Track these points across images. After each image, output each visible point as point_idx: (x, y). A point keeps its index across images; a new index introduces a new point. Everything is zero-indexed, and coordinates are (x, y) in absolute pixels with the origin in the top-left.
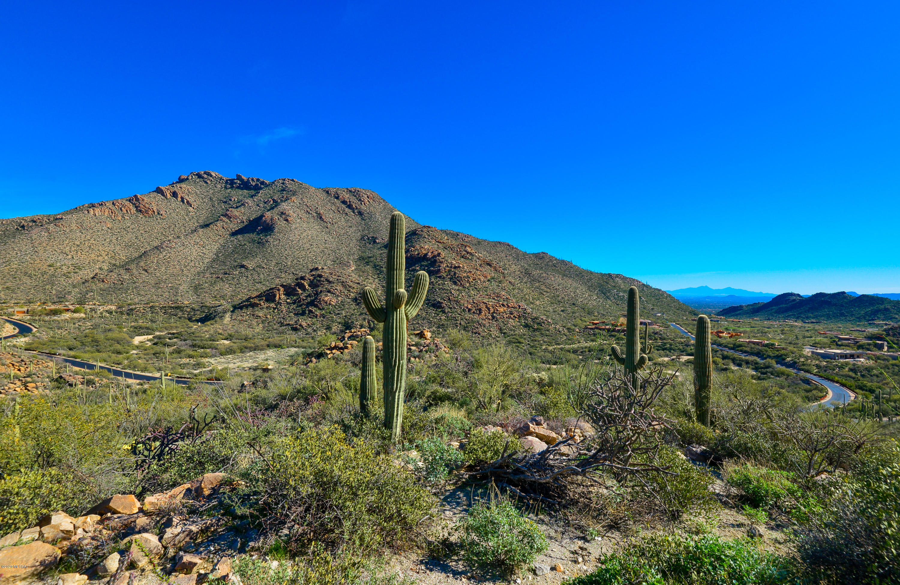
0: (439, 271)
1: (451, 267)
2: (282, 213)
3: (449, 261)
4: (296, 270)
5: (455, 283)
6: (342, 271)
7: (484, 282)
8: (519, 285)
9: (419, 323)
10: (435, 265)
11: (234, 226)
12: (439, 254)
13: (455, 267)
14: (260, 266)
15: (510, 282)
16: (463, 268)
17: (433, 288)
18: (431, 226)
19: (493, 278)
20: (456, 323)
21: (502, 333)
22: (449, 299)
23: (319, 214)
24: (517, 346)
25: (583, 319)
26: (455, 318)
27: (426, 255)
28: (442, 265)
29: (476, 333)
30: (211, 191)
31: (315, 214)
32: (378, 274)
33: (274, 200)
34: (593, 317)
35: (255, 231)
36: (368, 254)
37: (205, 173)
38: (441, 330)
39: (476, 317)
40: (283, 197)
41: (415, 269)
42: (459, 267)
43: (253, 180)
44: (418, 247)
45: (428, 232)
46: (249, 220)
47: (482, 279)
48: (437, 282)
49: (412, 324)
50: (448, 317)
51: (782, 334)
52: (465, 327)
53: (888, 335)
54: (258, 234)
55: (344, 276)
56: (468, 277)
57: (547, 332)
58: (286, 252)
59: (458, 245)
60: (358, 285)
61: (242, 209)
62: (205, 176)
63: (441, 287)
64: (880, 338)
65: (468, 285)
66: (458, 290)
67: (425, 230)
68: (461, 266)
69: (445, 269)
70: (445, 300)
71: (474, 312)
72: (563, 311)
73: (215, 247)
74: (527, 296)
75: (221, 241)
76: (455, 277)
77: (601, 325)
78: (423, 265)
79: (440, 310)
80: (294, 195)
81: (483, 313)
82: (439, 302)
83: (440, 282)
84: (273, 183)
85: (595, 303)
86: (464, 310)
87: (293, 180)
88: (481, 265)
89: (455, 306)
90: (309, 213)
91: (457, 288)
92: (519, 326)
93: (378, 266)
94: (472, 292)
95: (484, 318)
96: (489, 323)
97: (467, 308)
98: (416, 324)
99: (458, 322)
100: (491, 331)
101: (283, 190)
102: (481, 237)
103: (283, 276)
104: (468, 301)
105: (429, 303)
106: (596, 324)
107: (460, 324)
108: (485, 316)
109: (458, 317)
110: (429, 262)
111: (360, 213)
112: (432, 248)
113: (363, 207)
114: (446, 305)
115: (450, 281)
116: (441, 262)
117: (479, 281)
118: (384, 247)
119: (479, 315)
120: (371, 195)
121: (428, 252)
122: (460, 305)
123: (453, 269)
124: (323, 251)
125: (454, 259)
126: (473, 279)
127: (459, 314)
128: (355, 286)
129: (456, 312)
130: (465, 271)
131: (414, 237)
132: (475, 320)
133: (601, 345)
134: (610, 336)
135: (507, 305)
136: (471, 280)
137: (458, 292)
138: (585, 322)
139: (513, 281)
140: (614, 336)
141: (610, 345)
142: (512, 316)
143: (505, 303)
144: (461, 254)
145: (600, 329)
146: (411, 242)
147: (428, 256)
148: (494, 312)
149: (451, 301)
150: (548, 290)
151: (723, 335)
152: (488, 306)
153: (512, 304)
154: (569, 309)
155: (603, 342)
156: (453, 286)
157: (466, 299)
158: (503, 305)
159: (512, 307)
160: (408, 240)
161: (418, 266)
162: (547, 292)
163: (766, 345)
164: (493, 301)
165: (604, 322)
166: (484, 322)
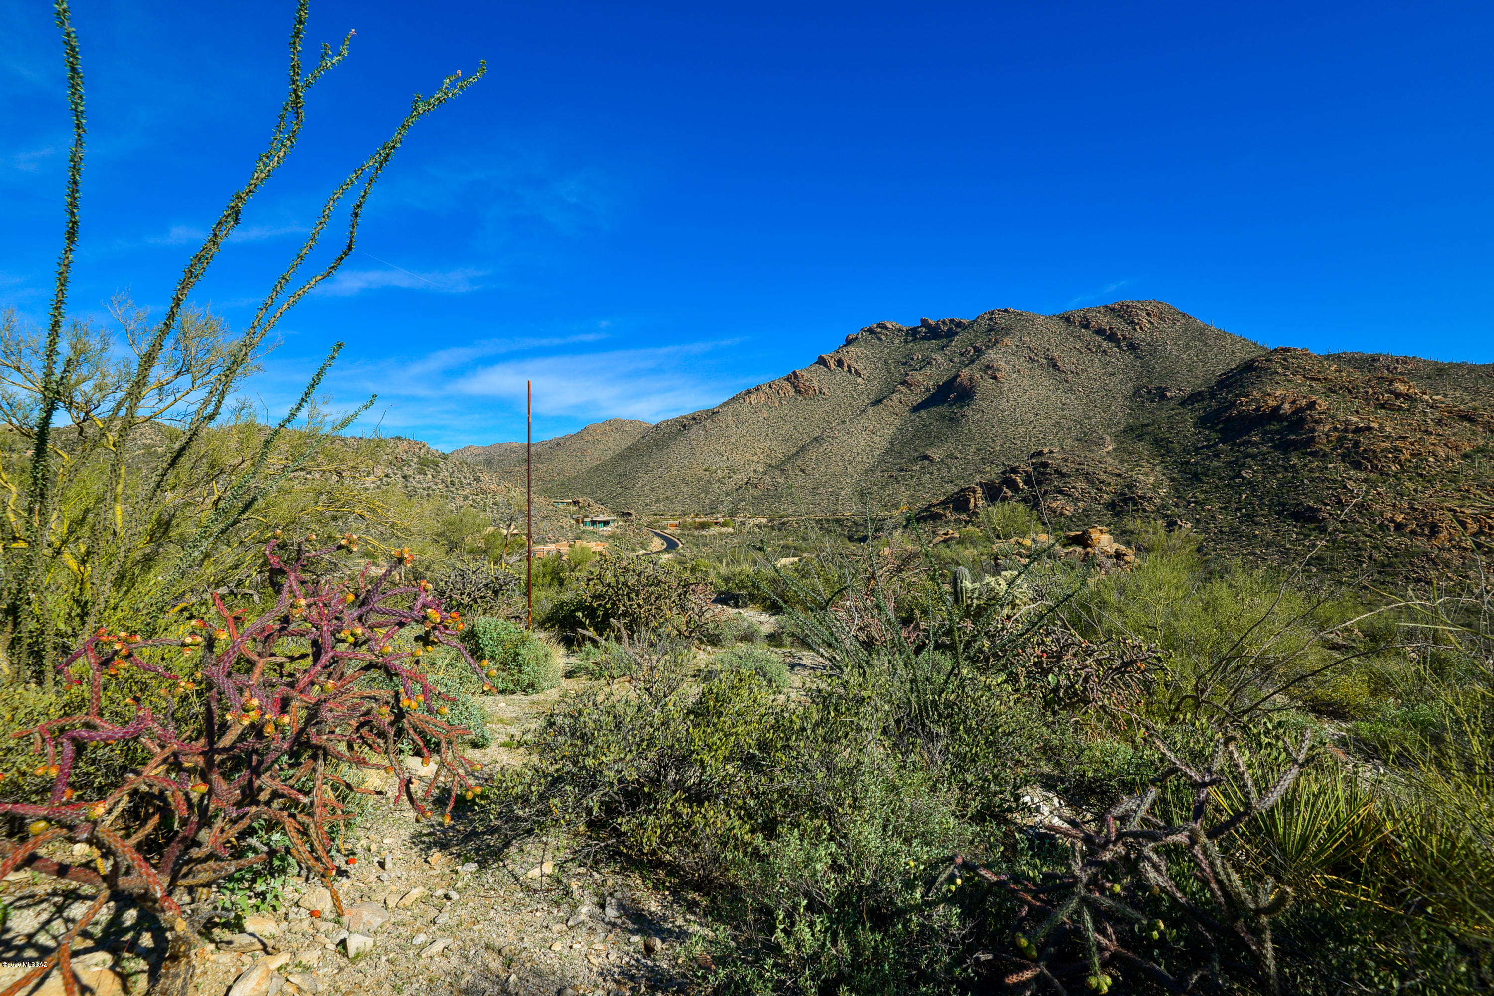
0: (1311, 440)
1: (1346, 430)
2: (988, 367)
3: (1341, 417)
4: (1009, 459)
5: (1357, 466)
6: (1088, 454)
9: (1255, 554)
10: (1302, 428)
11: (916, 398)
12: (1312, 405)
13: (1357, 430)
14: (951, 456)
16: (1382, 429)
17: (1293, 477)
18: (1293, 347)
19: (1480, 451)
20: (1359, 555)
22: (1339, 502)
23: (1052, 359)
26: (1356, 543)
27: (1279, 407)
28: (1320, 428)
29: (1418, 580)
30: (887, 351)
31: (1044, 361)
32: (1162, 456)
33: (975, 348)
35: (946, 401)
36: (1145, 419)
37: (879, 325)
38: (1314, 570)
39: (1420, 542)
40: (990, 341)
41: (1250, 441)
42: (1369, 428)
43: (944, 322)
44: (1257, 394)
45: (1285, 360)
46: (938, 386)
47: (1443, 453)
48: (1306, 465)
50: (1334, 541)
54: (950, 406)
55: (1091, 463)
56: (1396, 449)
58: (994, 430)
59: (1369, 381)
60: (1119, 479)
61: (928, 371)
62: (879, 330)
63: (1317, 475)
65: (1395, 468)
66: (1365, 481)
67: (1277, 358)
68: (1374, 425)
69: (1327, 435)
70: (1326, 504)
71: (1413, 532)
73: (890, 431)
75: (898, 422)
76: (1356, 453)
78: (1270, 432)
79: (1312, 526)
80: (1007, 334)
81: (1443, 535)
82: (1310, 509)
83: (1314, 466)
84: (975, 321)
86: (1382, 527)
87: (1006, 311)
89: (1356, 516)
90: (1033, 360)
91: (1362, 476)
93: (1162, 440)
94: (1409, 484)
95: (1447, 544)
96: (1463, 558)
97: (1392, 520)
98: (1248, 554)
99: (1365, 554)
100: (1467, 577)
101: (989, 330)
102: (1444, 359)
103: (988, 469)
104: (1394, 505)
105: (1283, 511)
107: (1370, 558)
108: (1450, 541)
109: (1364, 542)
110: (1285, 423)
111: (1133, 347)
112: (1291, 393)
113: (1139, 334)
114: (1330, 514)
115: (1343, 461)
116: (1316, 422)
117: (1431, 459)
118: (1183, 403)
119: (1429, 539)
120: (1156, 310)
121: (1283, 403)
122: (1372, 515)
123: (1350, 435)
124: (1058, 423)
125: (1357, 412)
126: (1412, 455)
127: (1366, 536)
128: (1112, 480)
129: (1358, 530)
130: (1387, 437)
131: (1249, 375)
132: (1415, 549)
136: (1406, 456)
137: (1364, 487)
144: (1377, 399)
146: (1240, 386)
147: (1281, 412)
148: (1480, 532)
149: (1343, 505)
152: (1461, 517)
156: (1351, 473)
157: (1389, 501)
160: (1233, 383)
161: (1256, 435)
164: (1478, 504)
166: (1445, 555)
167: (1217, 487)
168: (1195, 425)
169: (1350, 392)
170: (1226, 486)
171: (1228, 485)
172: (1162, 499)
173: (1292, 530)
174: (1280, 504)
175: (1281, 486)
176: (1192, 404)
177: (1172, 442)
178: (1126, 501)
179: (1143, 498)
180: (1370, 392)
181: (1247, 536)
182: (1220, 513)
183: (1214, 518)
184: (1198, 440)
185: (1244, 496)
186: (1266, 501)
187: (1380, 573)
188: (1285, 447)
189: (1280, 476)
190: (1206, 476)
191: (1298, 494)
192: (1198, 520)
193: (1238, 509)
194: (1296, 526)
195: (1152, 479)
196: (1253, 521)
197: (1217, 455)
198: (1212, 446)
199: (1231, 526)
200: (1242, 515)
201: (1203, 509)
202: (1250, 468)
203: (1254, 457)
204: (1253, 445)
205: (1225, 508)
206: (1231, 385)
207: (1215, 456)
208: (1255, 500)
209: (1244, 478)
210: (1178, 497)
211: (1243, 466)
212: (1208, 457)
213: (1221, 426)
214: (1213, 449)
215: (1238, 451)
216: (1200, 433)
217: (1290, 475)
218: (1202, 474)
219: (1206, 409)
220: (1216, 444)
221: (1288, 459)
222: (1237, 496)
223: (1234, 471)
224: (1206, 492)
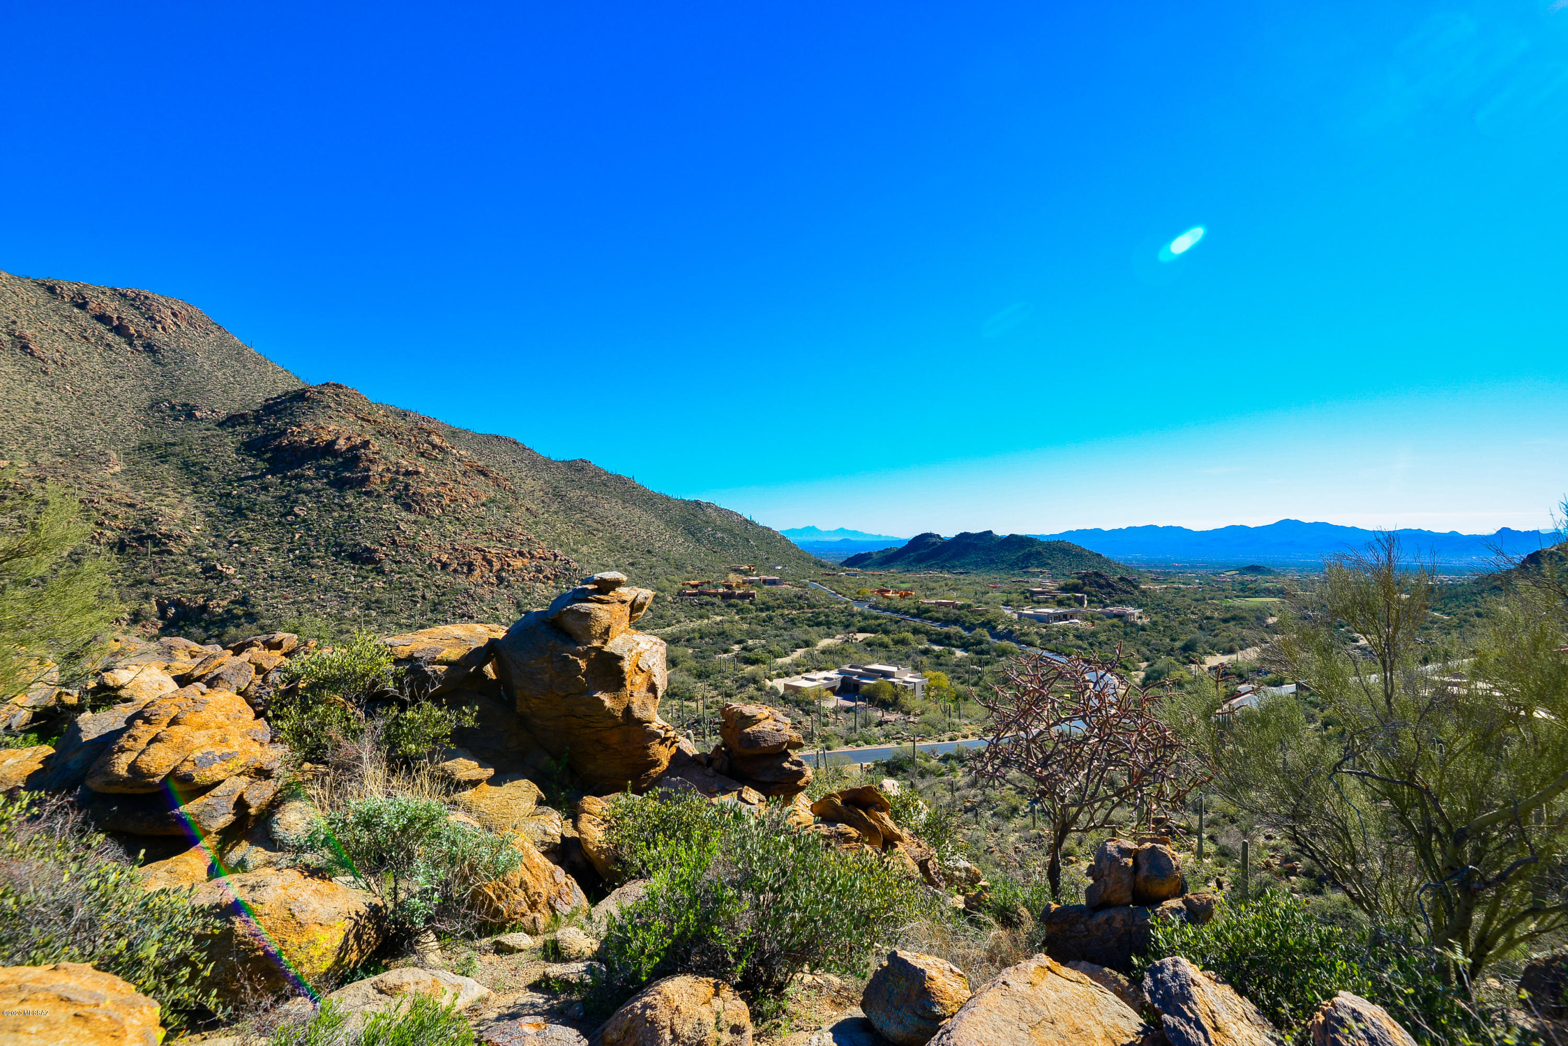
0: (366, 479)
1: (397, 472)
3: (393, 459)
5: (408, 508)
6: (79, 473)
8: (546, 515)
9: (312, 601)
10: (357, 467)
12: (366, 444)
13: (407, 473)
15: (528, 509)
16: (427, 475)
17: (350, 517)
18: (344, 384)
19: (493, 501)
20: (414, 596)
22: (394, 543)
25: (671, 577)
26: (410, 584)
27: (333, 443)
28: (374, 468)
32: (195, 484)
34: (687, 575)
36: (167, 437)
38: (374, 614)
39: (461, 580)
41: (303, 476)
42: (417, 473)
44: (309, 425)
45: (337, 395)
47: (471, 500)
48: (361, 505)
49: (293, 603)
50: (391, 583)
52: (435, 604)
53: (1085, 584)
56: (439, 494)
59: (412, 429)
60: (131, 511)
63: (372, 515)
64: (1075, 588)
65: (438, 511)
66: (415, 522)
67: (328, 391)
68: (421, 470)
69: (381, 476)
70: (383, 545)
71: (455, 571)
72: (632, 564)
74: (563, 537)
77: (708, 586)
78: (324, 467)
79: (370, 567)
81: (477, 573)
82: (367, 549)
83: (369, 505)
85: (683, 550)
86: (430, 566)
88: (465, 474)
89: (409, 556)
91: (412, 517)
93: (194, 465)
94: (449, 527)
95: (480, 581)
96: (492, 592)
97: (439, 561)
99: (419, 593)
100: (496, 609)
104: (440, 547)
105: (340, 552)
106: (696, 586)
107: (424, 597)
108: (481, 578)
109: (417, 582)
111: (150, 348)
112: (346, 431)
113: (159, 334)
114: (387, 555)
115: (396, 503)
116: (371, 461)
117: (464, 506)
118: (221, 425)
119: (467, 576)
120: (184, 312)
121: (338, 438)
122: (422, 555)
123: (401, 478)
124: (27, 428)
125: (403, 457)
126: (450, 500)
127: (419, 576)
128: (120, 511)
129: (411, 571)
130: (432, 483)
131: (300, 404)
132: (458, 586)
133: (717, 624)
134: (729, 606)
135: (529, 553)
136: (446, 501)
137: (415, 528)
138: (676, 583)
139: (533, 507)
140: (735, 606)
141: (732, 622)
142: (541, 576)
143: (525, 550)
144: (418, 448)
145: (709, 595)
146: (291, 414)
147: (336, 447)
148: (502, 569)
149: (398, 546)
150: (600, 527)
151: (890, 594)
152: (489, 556)
153: (540, 551)
154: (643, 561)
155: (719, 618)
156: (403, 514)
157: (435, 542)
158: (521, 554)
159: (540, 558)
160: (282, 410)
161: (309, 469)
162: (598, 530)
163: (962, 607)
164: (499, 545)
165: (708, 582)
166: (480, 591)
167: (266, 525)
168: (238, 451)
169: (396, 437)
170: (277, 524)
171: (279, 523)
172: (196, 539)
173: (349, 571)
174: (337, 544)
175: (337, 525)
176: (233, 426)
177: (208, 469)
178: (141, 540)
179: (168, 537)
180: (413, 440)
181: (302, 581)
182: (270, 555)
183: (263, 561)
184: (242, 468)
185: (297, 536)
186: (322, 541)
187: (432, 611)
188: (340, 485)
189: (336, 514)
190: (252, 511)
191: (355, 534)
192: (243, 565)
193: (291, 551)
194: (354, 568)
195: (180, 513)
196: (308, 564)
197: (265, 488)
198: (259, 477)
199: (284, 570)
200: (297, 557)
201: (249, 550)
202: (304, 504)
203: (307, 493)
204: (306, 480)
205: (276, 549)
206: (280, 412)
207: (262, 489)
208: (311, 541)
209: (297, 516)
210: (217, 536)
211: (295, 501)
212: (255, 490)
213: (269, 455)
214: (259, 481)
215: (290, 485)
216: (243, 460)
217: (346, 514)
218: (247, 509)
219: (250, 434)
220: (263, 475)
221: (344, 496)
222: (290, 535)
223: (285, 507)
224: (253, 531)
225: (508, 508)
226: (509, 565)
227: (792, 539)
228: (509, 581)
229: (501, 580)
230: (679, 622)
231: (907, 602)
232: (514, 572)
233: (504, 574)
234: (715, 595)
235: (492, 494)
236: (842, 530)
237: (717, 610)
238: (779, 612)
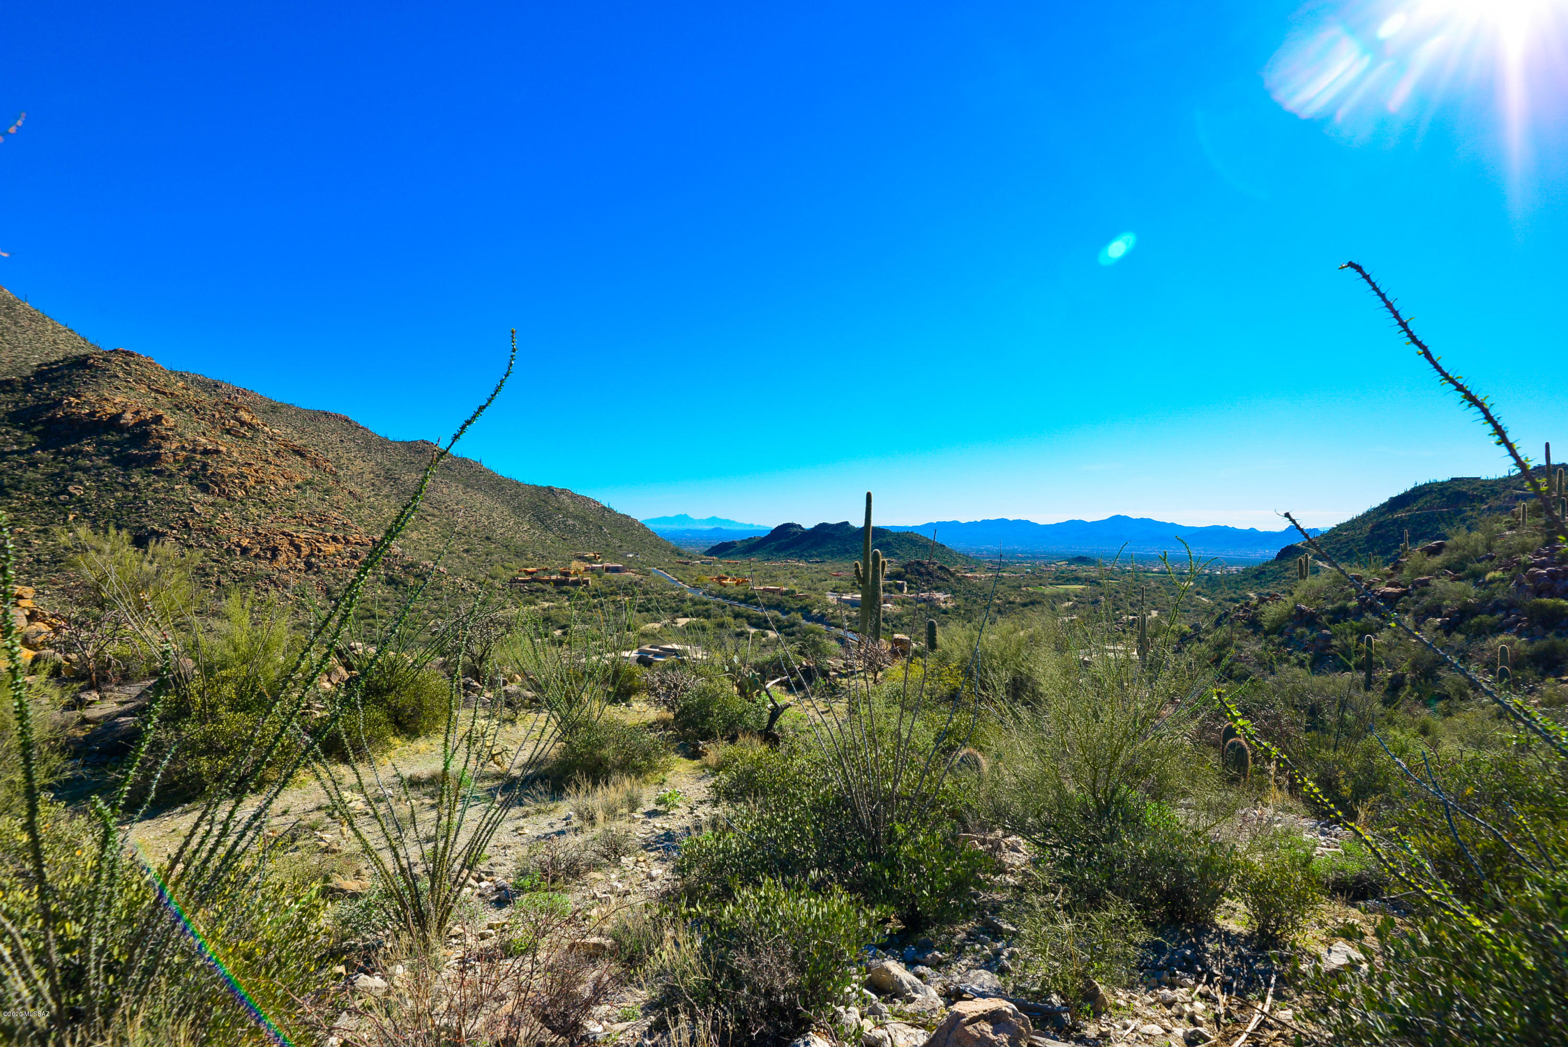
0: (157, 458)
1: (194, 451)
3: (189, 436)
5: (205, 489)
7: (286, 488)
8: (372, 499)
10: (146, 443)
12: (158, 419)
13: (206, 452)
15: (350, 493)
16: (229, 454)
17: (135, 497)
19: (309, 483)
20: (208, 582)
21: (330, 599)
22: (186, 525)
24: (369, 625)
25: (507, 564)
26: (203, 569)
27: (119, 416)
28: (166, 445)
34: (525, 562)
39: (263, 565)
41: (81, 452)
42: (217, 452)
44: (91, 397)
45: (127, 364)
47: (281, 482)
48: (149, 484)
51: (795, 577)
53: (907, 572)
56: (242, 475)
57: (437, 592)
59: (216, 405)
63: (162, 496)
64: (898, 576)
65: (241, 493)
66: (213, 504)
67: (117, 359)
68: (221, 448)
69: (175, 455)
70: (173, 528)
71: (257, 556)
72: (467, 551)
74: (389, 522)
76: (204, 475)
77: (541, 573)
78: (107, 443)
81: (282, 558)
82: (154, 532)
83: (159, 485)
85: (526, 538)
86: (228, 551)
88: (277, 454)
89: (204, 540)
91: (210, 499)
92: (372, 582)
94: (253, 510)
95: (286, 567)
96: (298, 578)
97: (239, 545)
99: (213, 579)
104: (240, 530)
106: (531, 573)
107: (218, 583)
108: (288, 563)
109: (212, 567)
110: (126, 435)
112: (135, 402)
114: (177, 539)
115: (190, 483)
116: (163, 438)
117: (272, 487)
119: (271, 561)
121: (124, 411)
122: (219, 539)
123: (198, 457)
125: (204, 434)
126: (256, 482)
127: (214, 561)
129: (207, 555)
130: (234, 462)
131: (81, 372)
132: (259, 572)
133: (544, 610)
134: (560, 593)
135: (344, 538)
136: (251, 482)
137: (212, 511)
138: (512, 570)
139: (358, 490)
140: (566, 593)
141: (559, 608)
142: (356, 562)
143: (339, 535)
144: (224, 424)
145: (541, 582)
146: (68, 383)
147: (122, 421)
148: (312, 554)
149: (191, 529)
150: (436, 512)
151: (728, 582)
152: (297, 541)
153: (357, 536)
154: (480, 548)
155: (546, 605)
156: (199, 495)
157: (235, 525)
158: (335, 539)
159: (357, 543)
160: (58, 377)
161: (89, 444)
162: (433, 515)
163: (786, 593)
164: (310, 530)
165: (546, 570)
166: (284, 576)
167: (33, 504)
169: (197, 412)
170: (46, 503)
171: (49, 503)
174: (118, 527)
175: (120, 505)
180: (217, 416)
182: (38, 537)
183: (28, 543)
184: (5, 441)
185: (71, 517)
186: (101, 523)
188: (126, 462)
189: (119, 494)
190: (16, 489)
191: (141, 517)
197: (33, 464)
198: (27, 452)
199: (53, 554)
202: (81, 482)
203: (85, 470)
204: (84, 456)
205: (45, 531)
206: (55, 379)
207: (30, 465)
208: (87, 522)
209: (71, 495)
211: (70, 479)
212: (20, 465)
213: (40, 428)
214: (27, 456)
215: (64, 462)
216: (7, 433)
217: (131, 494)
218: (10, 486)
219: (17, 403)
220: (33, 450)
221: (129, 475)
222: (62, 516)
223: (58, 485)
224: (17, 510)
225: (327, 492)
226: (320, 550)
227: (651, 527)
228: (318, 567)
229: (309, 566)
230: (504, 608)
231: (740, 588)
232: (325, 557)
233: (313, 560)
234: (548, 582)
235: (309, 476)
236: (714, 519)
237: (547, 597)
238: (611, 598)
